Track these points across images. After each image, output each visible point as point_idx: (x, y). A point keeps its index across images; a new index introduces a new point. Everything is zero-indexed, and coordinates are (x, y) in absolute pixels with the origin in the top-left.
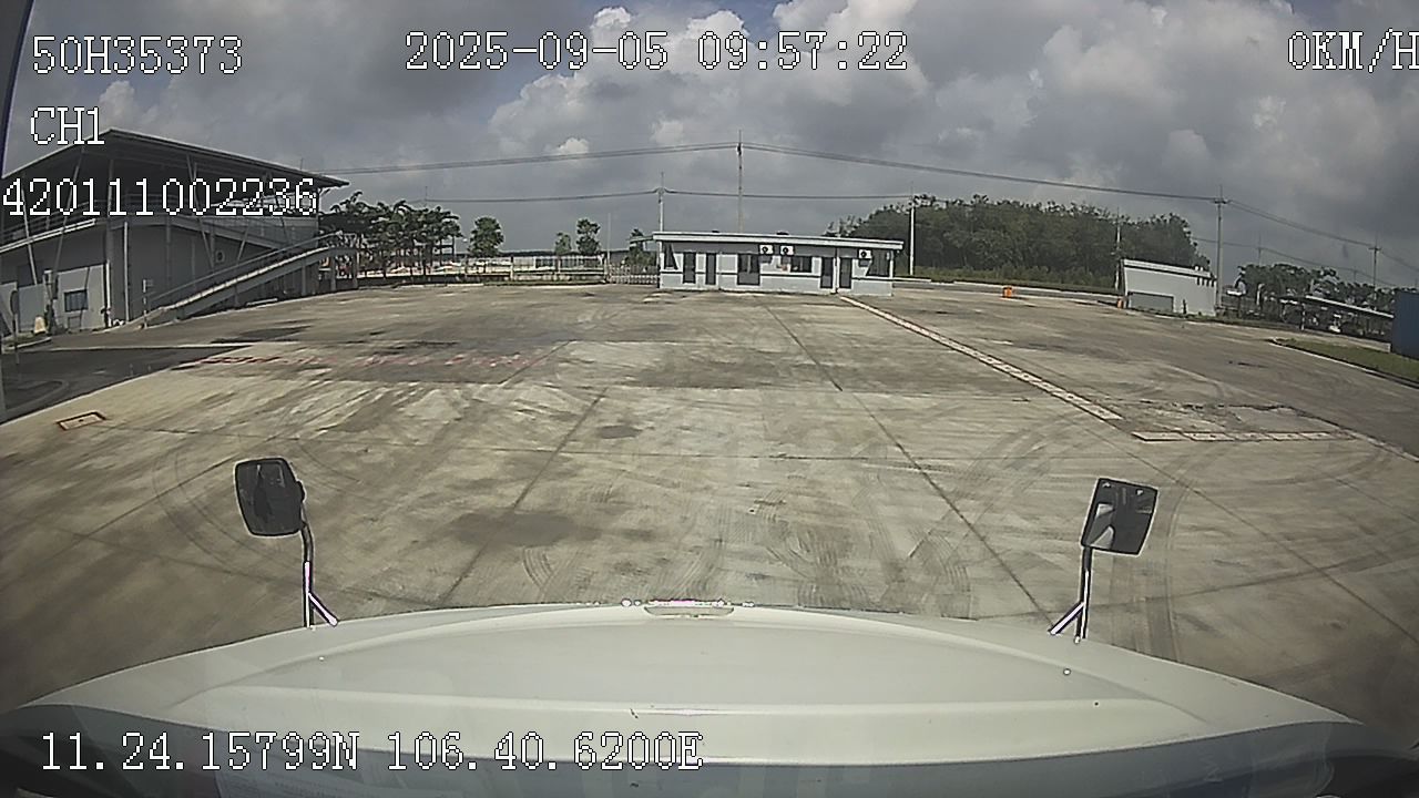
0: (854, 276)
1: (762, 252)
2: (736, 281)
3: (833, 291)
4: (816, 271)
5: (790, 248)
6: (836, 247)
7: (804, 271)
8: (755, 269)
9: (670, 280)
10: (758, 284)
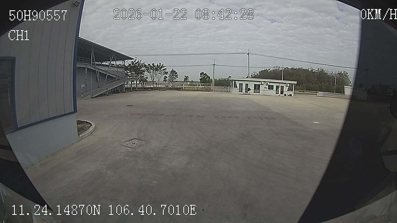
0: (284, 91)
1: (261, 84)
2: (253, 92)
3: (279, 95)
4: (275, 89)
5: (268, 83)
6: (280, 83)
7: (271, 89)
8: (258, 89)
9: (235, 91)
10: (259, 93)
